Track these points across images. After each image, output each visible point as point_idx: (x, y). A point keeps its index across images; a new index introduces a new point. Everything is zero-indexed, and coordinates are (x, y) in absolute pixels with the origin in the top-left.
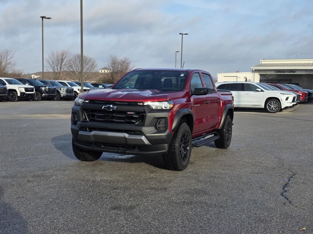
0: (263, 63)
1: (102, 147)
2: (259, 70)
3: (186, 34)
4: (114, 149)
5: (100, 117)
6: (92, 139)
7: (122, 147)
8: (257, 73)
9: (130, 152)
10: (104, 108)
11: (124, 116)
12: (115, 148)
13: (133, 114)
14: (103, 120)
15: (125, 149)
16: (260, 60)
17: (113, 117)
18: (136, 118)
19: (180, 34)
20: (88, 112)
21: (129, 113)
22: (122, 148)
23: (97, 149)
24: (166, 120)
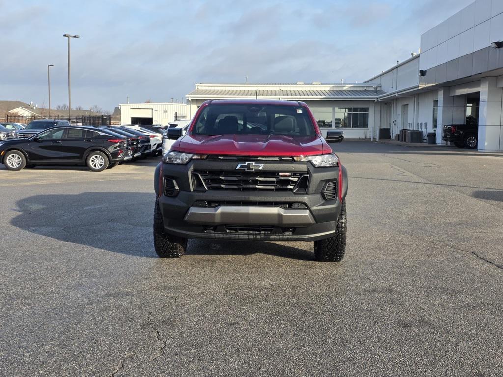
0: (201, 88)
1: (227, 232)
2: (197, 99)
3: (75, 37)
4: (248, 235)
5: (227, 182)
6: (217, 220)
7: (263, 230)
8: (195, 104)
9: (278, 237)
10: (241, 167)
11: (274, 179)
12: (251, 232)
13: (289, 176)
14: (235, 187)
15: (269, 232)
16: (196, 85)
17: (256, 182)
18: (295, 182)
19: (65, 36)
20: (204, 176)
21: (282, 174)
22: (263, 232)
23: (217, 235)
24: (335, 183)
